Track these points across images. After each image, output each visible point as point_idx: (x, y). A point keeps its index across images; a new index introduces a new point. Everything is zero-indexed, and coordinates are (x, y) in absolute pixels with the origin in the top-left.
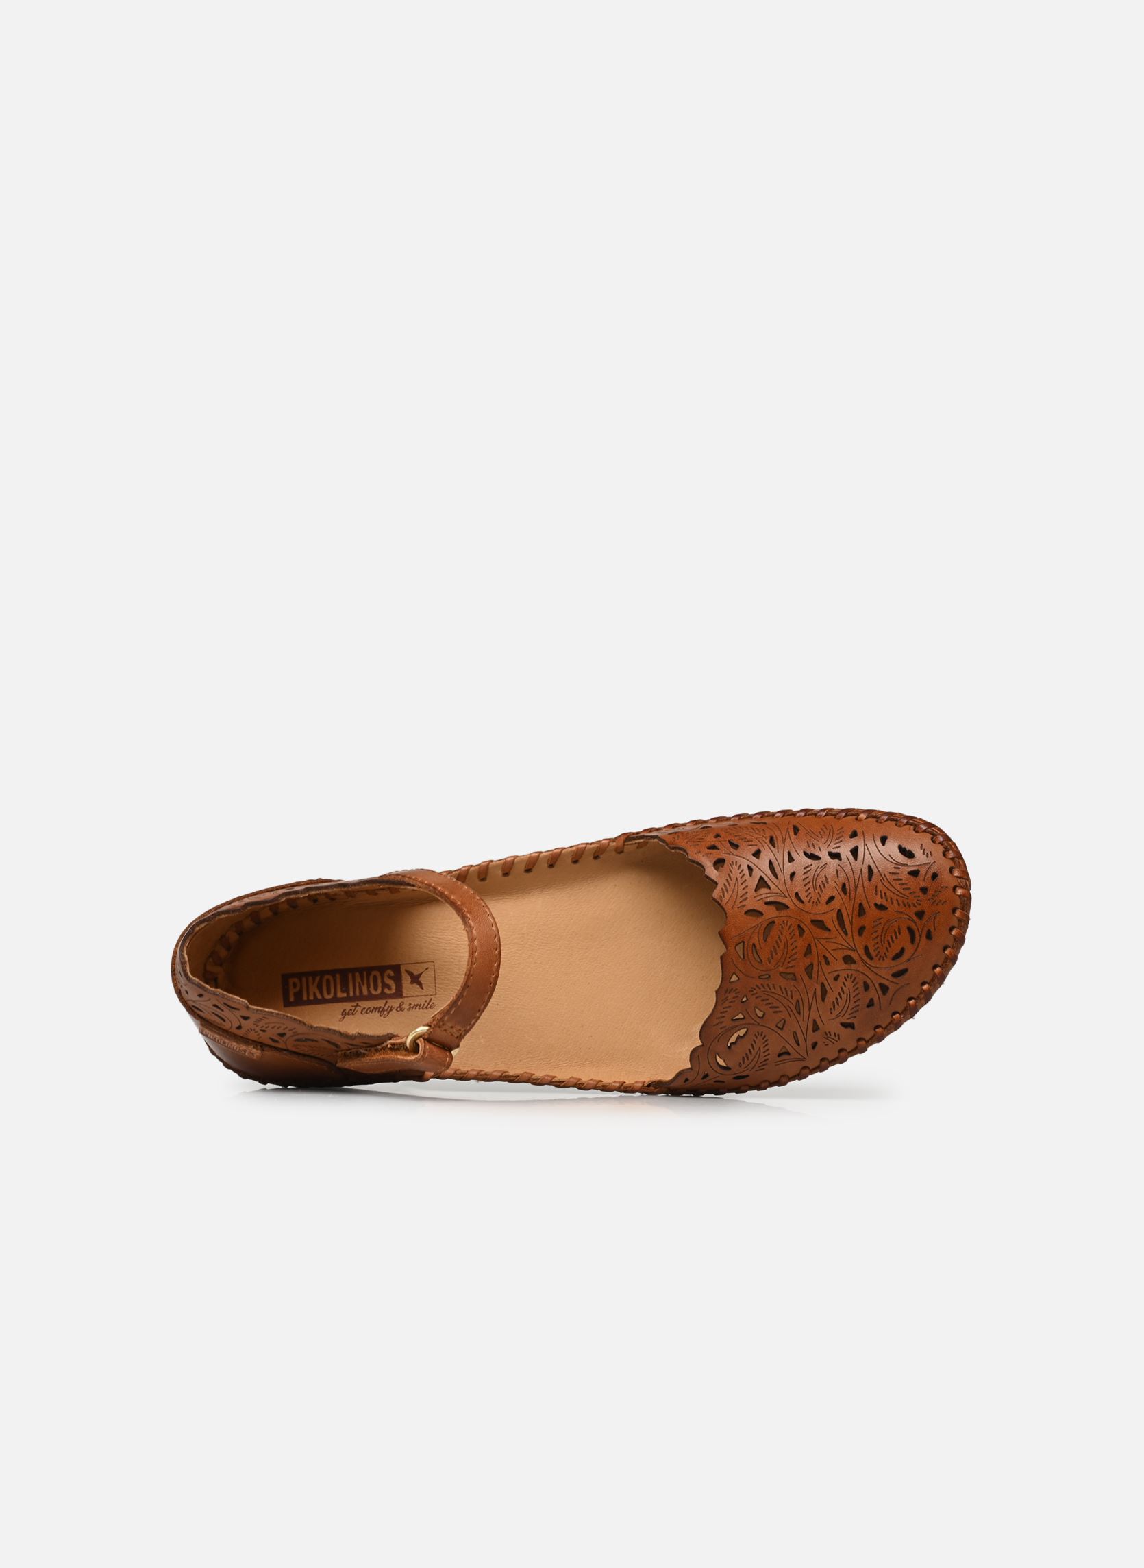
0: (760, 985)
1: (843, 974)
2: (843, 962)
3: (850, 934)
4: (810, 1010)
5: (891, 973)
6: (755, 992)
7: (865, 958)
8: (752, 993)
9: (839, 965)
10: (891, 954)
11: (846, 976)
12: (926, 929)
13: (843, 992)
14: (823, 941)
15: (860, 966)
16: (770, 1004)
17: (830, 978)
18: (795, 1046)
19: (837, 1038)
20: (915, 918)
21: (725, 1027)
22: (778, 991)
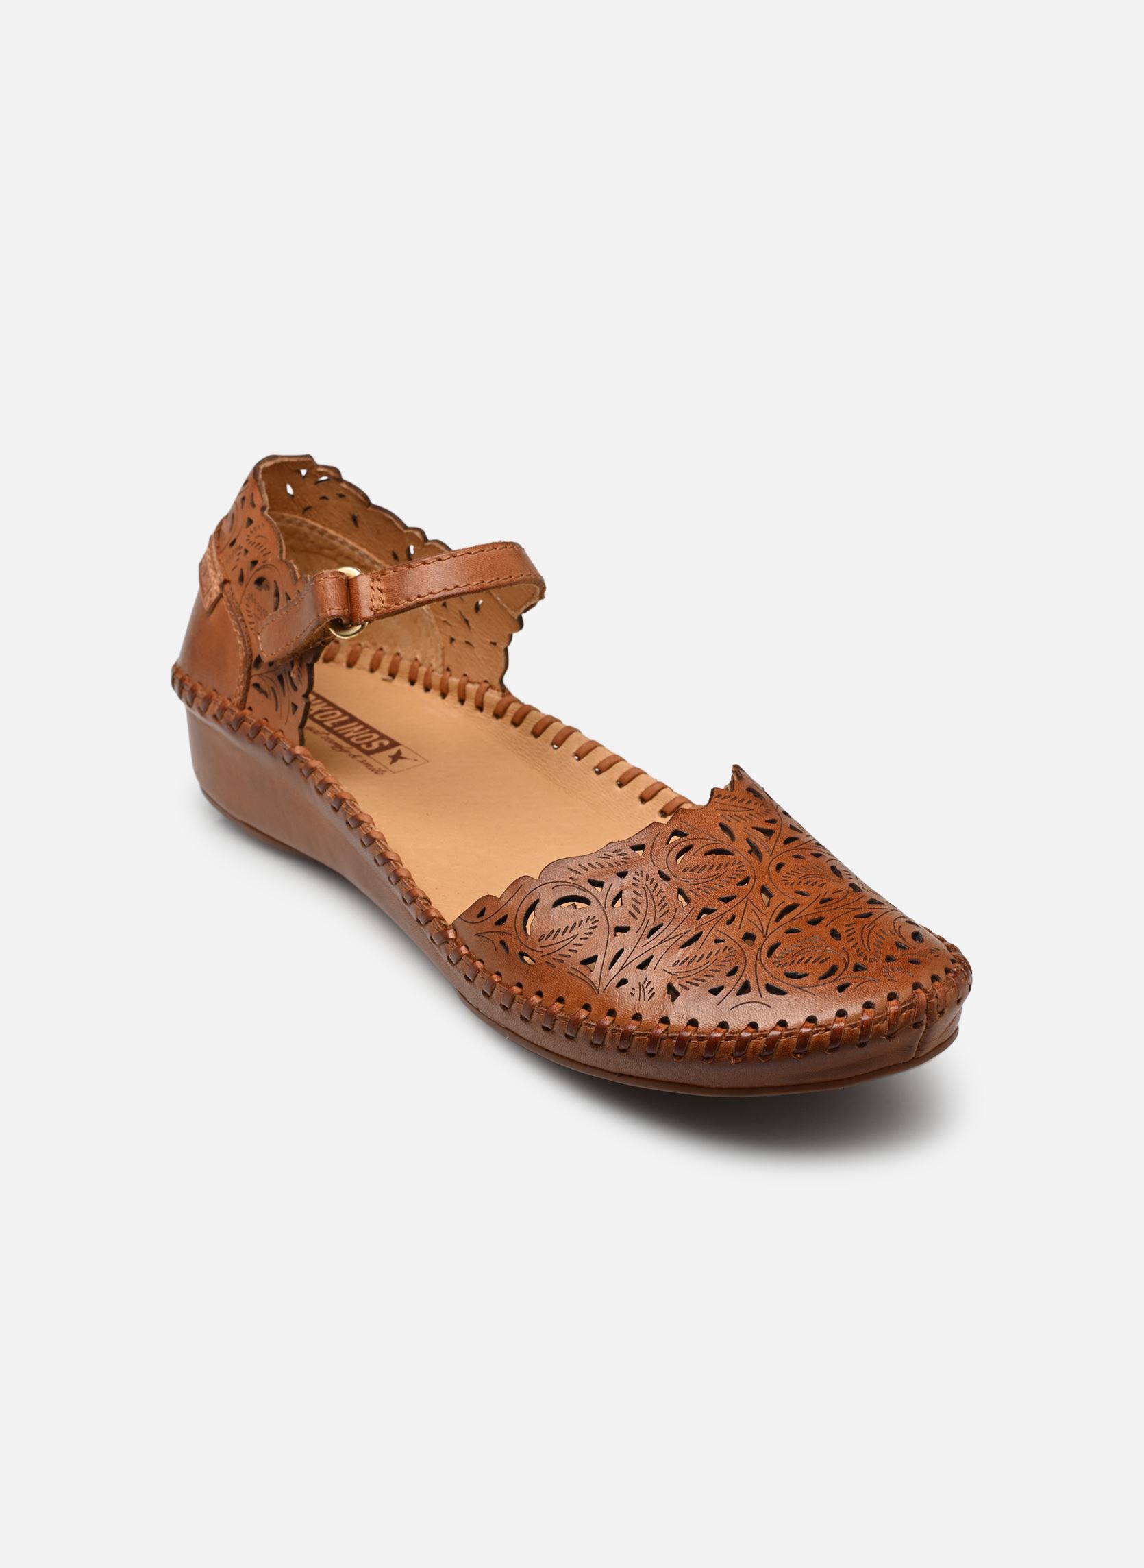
0: (650, 877)
1: (728, 943)
2: (742, 935)
3: (779, 923)
4: (660, 943)
5: (769, 983)
6: (639, 878)
7: (765, 950)
8: (636, 876)
9: (735, 932)
10: (790, 970)
11: (729, 947)
12: (848, 981)
13: (708, 957)
14: (750, 906)
15: (750, 954)
16: (637, 901)
17: (715, 934)
18: (607, 964)
19: (648, 996)
20: (851, 966)
21: (575, 880)
22: (657, 900)
